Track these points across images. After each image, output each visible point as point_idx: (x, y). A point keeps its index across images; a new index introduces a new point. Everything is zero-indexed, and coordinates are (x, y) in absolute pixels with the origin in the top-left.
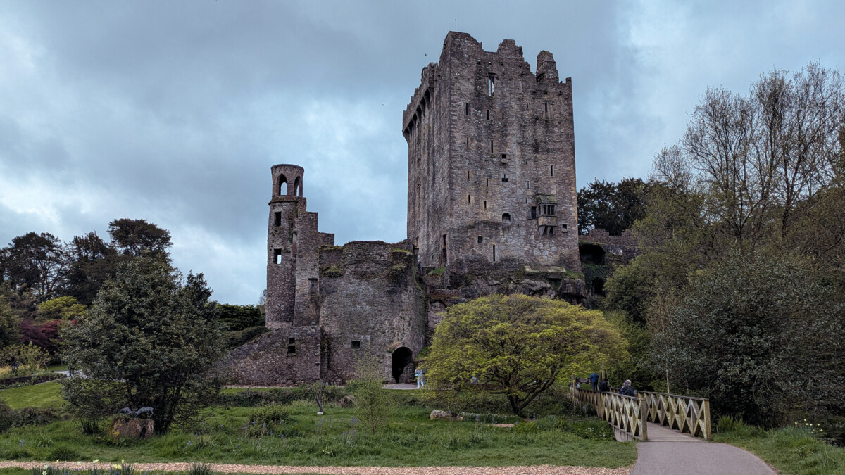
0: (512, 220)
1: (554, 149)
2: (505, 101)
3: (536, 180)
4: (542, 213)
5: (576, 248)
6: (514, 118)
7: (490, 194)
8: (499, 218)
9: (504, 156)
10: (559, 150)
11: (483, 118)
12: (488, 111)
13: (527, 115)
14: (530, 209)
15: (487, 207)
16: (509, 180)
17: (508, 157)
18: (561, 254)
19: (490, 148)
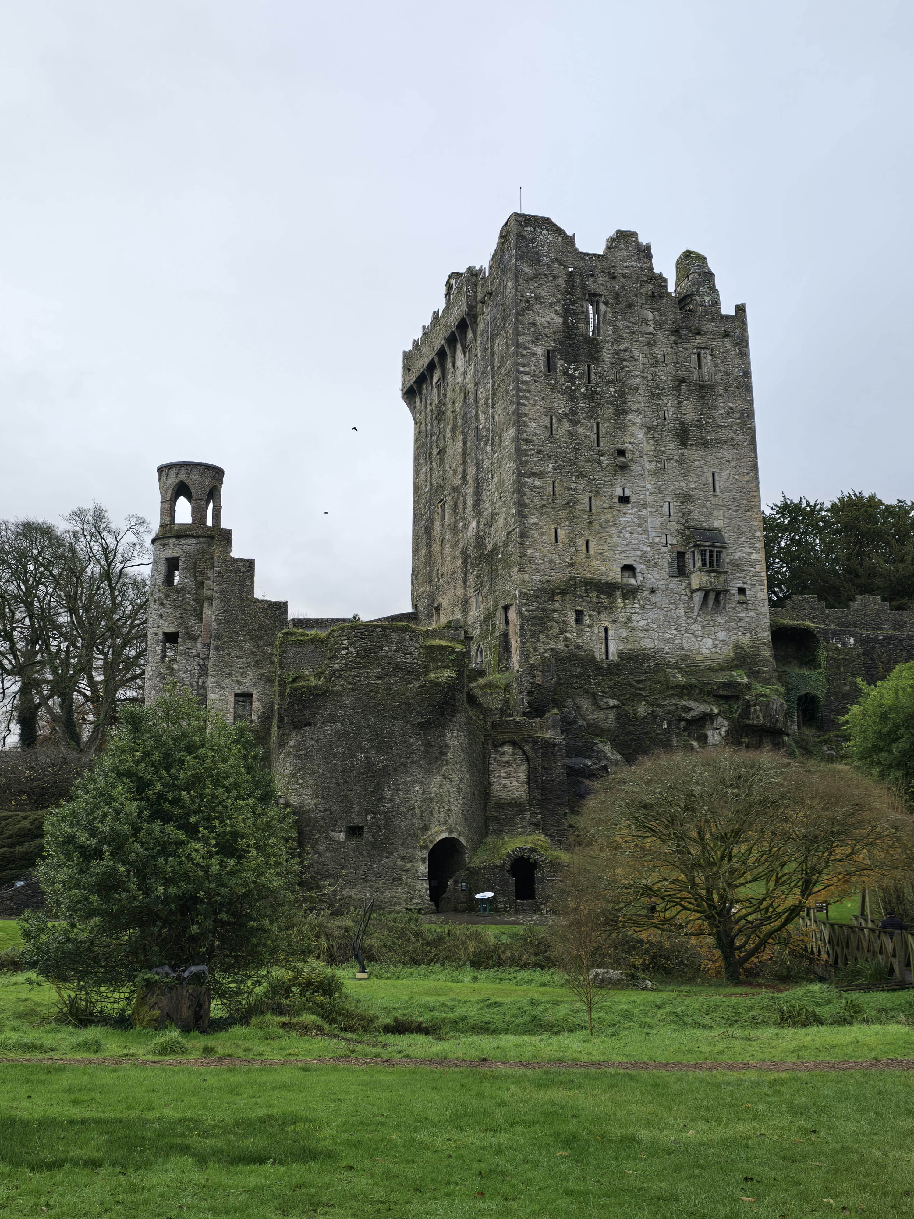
0: (640, 578)
1: (717, 441)
2: (622, 347)
3: (686, 498)
4: (698, 564)
5: (766, 635)
6: (638, 380)
7: (596, 526)
8: (615, 575)
9: (622, 453)
10: (726, 442)
11: (579, 378)
12: (589, 366)
13: (664, 375)
14: (675, 555)
15: (591, 551)
16: (632, 499)
17: (629, 455)
18: (737, 647)
19: (594, 437)
